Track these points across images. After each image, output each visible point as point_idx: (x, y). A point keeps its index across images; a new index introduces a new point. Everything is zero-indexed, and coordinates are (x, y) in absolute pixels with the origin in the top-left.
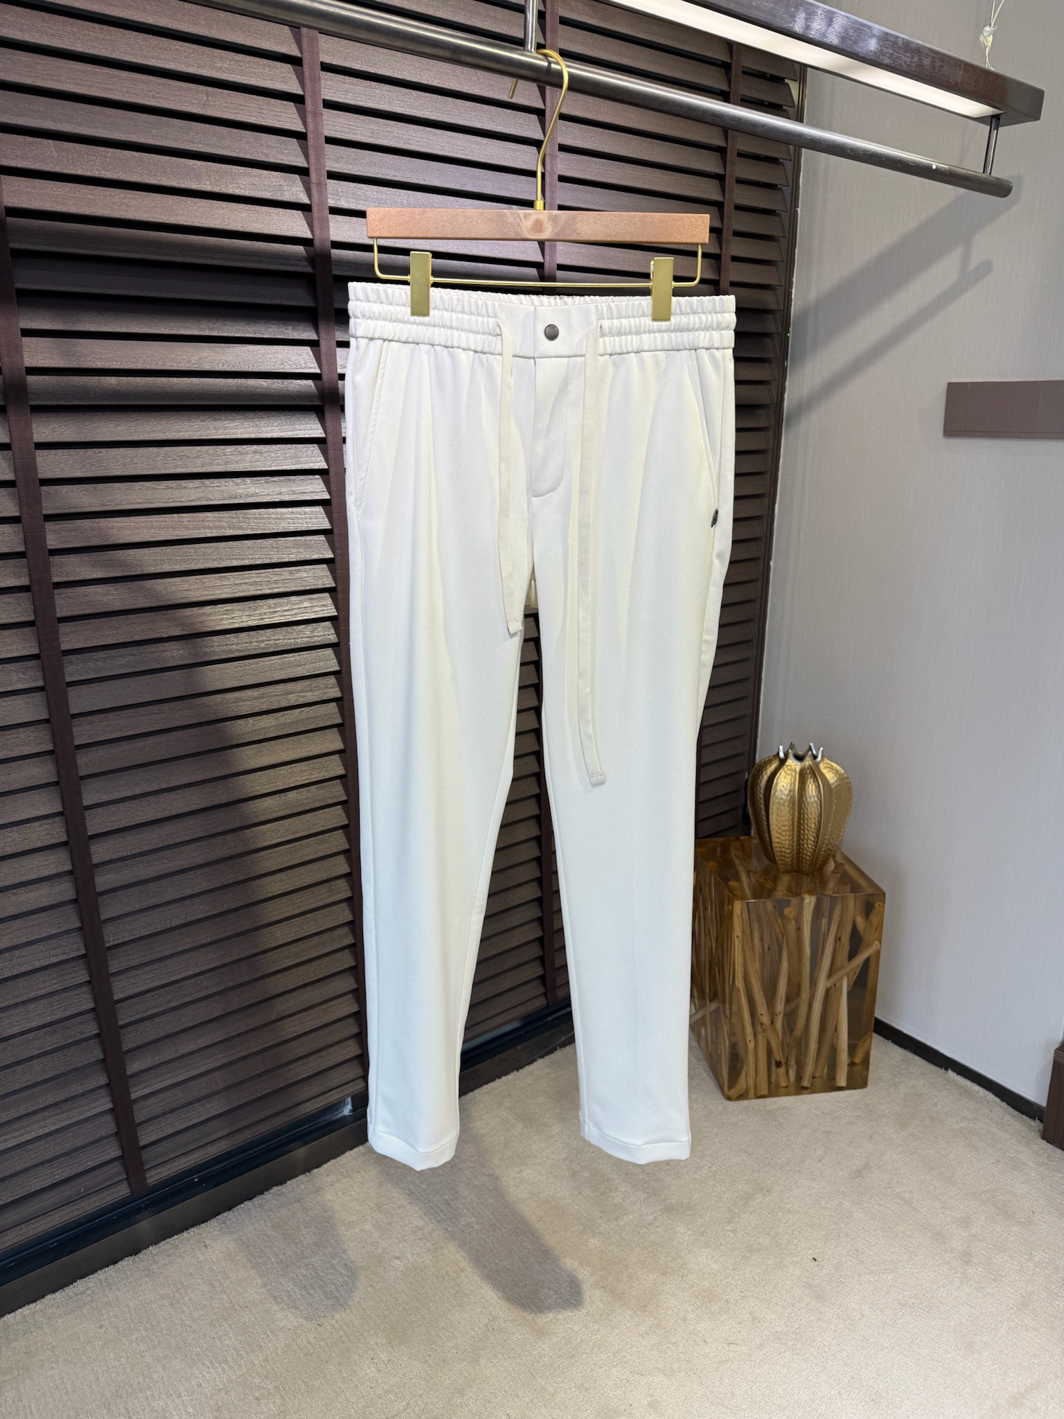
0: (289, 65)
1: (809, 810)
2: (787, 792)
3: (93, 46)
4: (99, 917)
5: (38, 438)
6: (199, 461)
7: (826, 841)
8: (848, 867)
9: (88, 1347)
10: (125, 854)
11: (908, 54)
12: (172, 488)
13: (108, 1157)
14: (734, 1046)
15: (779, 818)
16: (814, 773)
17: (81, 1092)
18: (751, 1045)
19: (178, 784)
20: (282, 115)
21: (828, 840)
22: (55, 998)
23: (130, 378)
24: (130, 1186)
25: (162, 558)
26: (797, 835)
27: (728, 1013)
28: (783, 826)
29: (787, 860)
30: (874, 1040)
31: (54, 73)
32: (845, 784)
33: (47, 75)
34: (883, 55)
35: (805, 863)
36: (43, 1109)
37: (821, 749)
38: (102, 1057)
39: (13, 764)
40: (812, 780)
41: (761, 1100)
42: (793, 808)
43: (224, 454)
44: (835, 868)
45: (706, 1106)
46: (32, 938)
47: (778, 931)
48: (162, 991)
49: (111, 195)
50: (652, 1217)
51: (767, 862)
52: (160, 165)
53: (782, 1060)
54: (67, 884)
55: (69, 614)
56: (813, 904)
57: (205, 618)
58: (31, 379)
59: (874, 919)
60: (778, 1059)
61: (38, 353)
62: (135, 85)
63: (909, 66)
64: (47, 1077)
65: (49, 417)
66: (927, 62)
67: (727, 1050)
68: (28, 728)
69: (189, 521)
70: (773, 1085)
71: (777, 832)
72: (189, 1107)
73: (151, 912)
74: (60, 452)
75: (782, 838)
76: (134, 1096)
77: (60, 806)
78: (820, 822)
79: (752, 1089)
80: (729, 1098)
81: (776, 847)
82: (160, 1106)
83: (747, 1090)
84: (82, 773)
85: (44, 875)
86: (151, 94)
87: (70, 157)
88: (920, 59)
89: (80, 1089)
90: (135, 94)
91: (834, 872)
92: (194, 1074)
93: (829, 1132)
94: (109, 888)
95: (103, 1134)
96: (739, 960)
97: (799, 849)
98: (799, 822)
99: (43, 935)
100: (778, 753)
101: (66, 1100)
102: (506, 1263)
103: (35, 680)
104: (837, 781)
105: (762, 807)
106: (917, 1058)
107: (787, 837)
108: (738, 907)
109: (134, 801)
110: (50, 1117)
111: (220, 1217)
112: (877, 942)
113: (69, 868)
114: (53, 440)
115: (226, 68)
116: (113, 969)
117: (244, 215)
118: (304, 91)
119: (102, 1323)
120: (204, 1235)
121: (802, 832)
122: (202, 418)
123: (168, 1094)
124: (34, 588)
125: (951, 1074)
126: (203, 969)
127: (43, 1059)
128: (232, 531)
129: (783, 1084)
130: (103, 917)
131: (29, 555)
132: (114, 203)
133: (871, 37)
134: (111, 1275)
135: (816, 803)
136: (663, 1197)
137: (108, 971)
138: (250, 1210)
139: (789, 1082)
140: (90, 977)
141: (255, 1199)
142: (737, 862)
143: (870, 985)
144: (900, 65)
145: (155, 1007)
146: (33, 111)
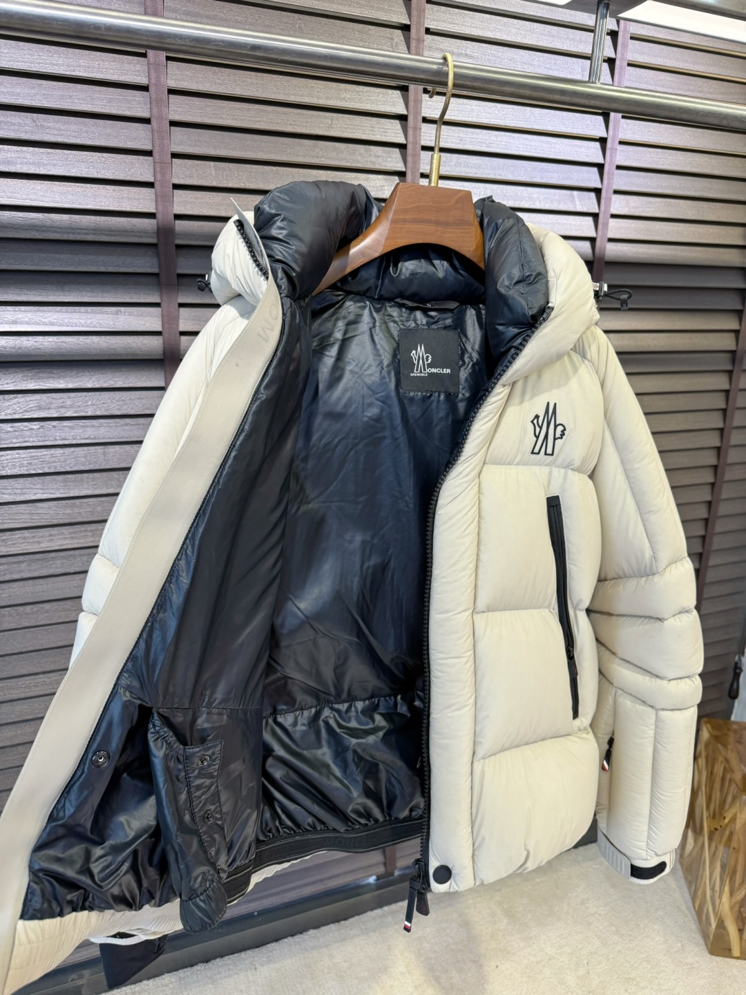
0: (398, 92)
20: (390, 131)
31: (219, 112)
33: (213, 114)
58: (184, 339)
61: (189, 320)
62: (277, 116)
86: (288, 122)
87: (225, 174)
90: (277, 123)
115: (349, 99)
118: (408, 112)
120: (256, 959)
138: (291, 945)
146: (200, 141)
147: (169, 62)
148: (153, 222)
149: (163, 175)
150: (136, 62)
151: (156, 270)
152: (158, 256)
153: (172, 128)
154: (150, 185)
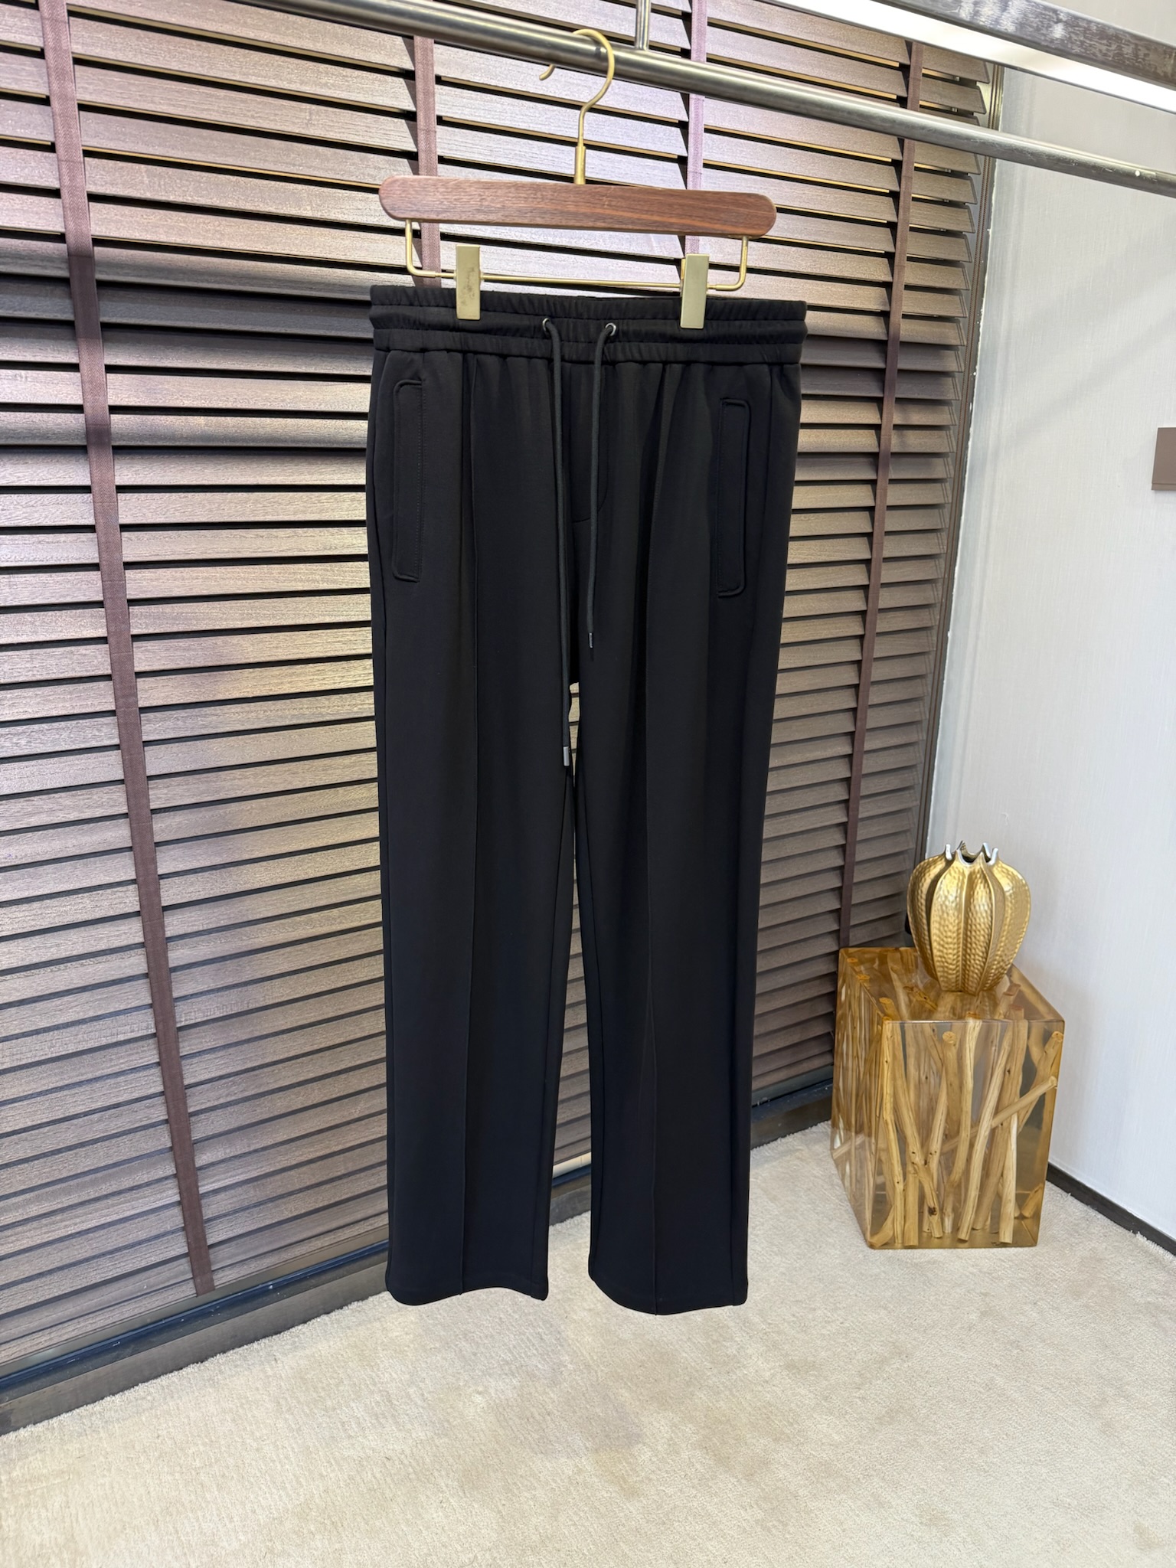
0: (401, 80)
1: (978, 920)
2: (951, 898)
3: (190, 65)
4: (171, 994)
5: (120, 481)
6: (291, 508)
7: (997, 958)
8: (1024, 988)
9: (142, 1458)
10: (201, 928)
11: (1105, 42)
12: (262, 537)
13: (173, 1254)
14: (880, 1187)
15: (942, 929)
16: (985, 877)
17: (146, 1181)
18: (900, 1187)
19: (261, 855)
20: (392, 133)
21: (1001, 956)
22: (122, 1078)
23: (219, 418)
24: (196, 1287)
25: (250, 612)
26: (963, 949)
27: (873, 1147)
28: (946, 937)
29: (950, 977)
30: (1046, 1191)
31: (148, 94)
32: (1021, 890)
33: (140, 96)
34: (1072, 43)
35: (972, 982)
36: (107, 1196)
37: (996, 850)
38: (169, 1144)
39: (85, 827)
40: (982, 886)
41: (909, 1251)
42: (958, 917)
43: (319, 502)
44: (1010, 989)
45: (844, 1253)
46: (99, 1013)
47: (937, 1058)
48: (236, 1078)
49: (204, 223)
50: (768, 1374)
51: (929, 979)
52: (258, 191)
53: (937, 1207)
54: (137, 957)
55: (147, 669)
56: (977, 1029)
57: (294, 678)
58: (116, 418)
59: (1052, 1052)
60: (932, 1206)
61: (123, 390)
62: (234, 104)
63: (1105, 55)
64: (111, 1162)
65: (133, 459)
66: (1128, 50)
67: (871, 1192)
68: (102, 789)
69: (280, 573)
70: (925, 1235)
71: (939, 944)
72: (261, 1207)
73: (227, 992)
74: (143, 496)
75: (945, 951)
76: (202, 1190)
77: (134, 873)
78: (990, 935)
79: (900, 1237)
80: (872, 1246)
81: (938, 961)
82: (231, 1204)
83: (894, 1238)
84: (157, 839)
85: (114, 946)
86: (249, 114)
87: (162, 183)
88: (1120, 48)
89: (145, 1178)
90: (233, 114)
91: (1006, 994)
92: (268, 1171)
93: (986, 1295)
94: (181, 964)
95: (168, 1227)
96: (888, 1090)
97: (964, 965)
98: (965, 934)
99: (112, 1010)
100: (944, 853)
101: (131, 1189)
102: (598, 1410)
103: (110, 738)
104: (1013, 888)
105: (924, 914)
106: (1100, 1216)
107: (950, 951)
108: (889, 1027)
109: (214, 872)
110: (113, 1205)
111: (293, 1330)
112: (1053, 1078)
113: (141, 940)
114: (135, 483)
115: (332, 85)
116: (184, 1052)
117: (347, 242)
118: (416, 107)
119: (160, 1432)
120: (275, 1348)
121: (969, 945)
122: (296, 462)
123: (240, 1190)
124: (110, 640)
125: (1140, 1238)
126: (282, 1057)
127: (107, 1143)
128: (325, 584)
129: (937, 1234)
130: (175, 995)
131: (107, 604)
132: (207, 231)
133: (1056, 23)
134: (174, 1382)
135: (986, 912)
136: (783, 1352)
137: (178, 1052)
138: (326, 1324)
139: (944, 1232)
140: (160, 1058)
141: (333, 1314)
142: (894, 976)
143: (1044, 1128)
144: (1094, 54)
145: (227, 1095)
146: (124, 134)
147: (72, 18)
148: (62, 246)
149: (72, 179)
150: (23, 15)
151: (68, 316)
152: (71, 296)
153: (81, 112)
154: (55, 193)
